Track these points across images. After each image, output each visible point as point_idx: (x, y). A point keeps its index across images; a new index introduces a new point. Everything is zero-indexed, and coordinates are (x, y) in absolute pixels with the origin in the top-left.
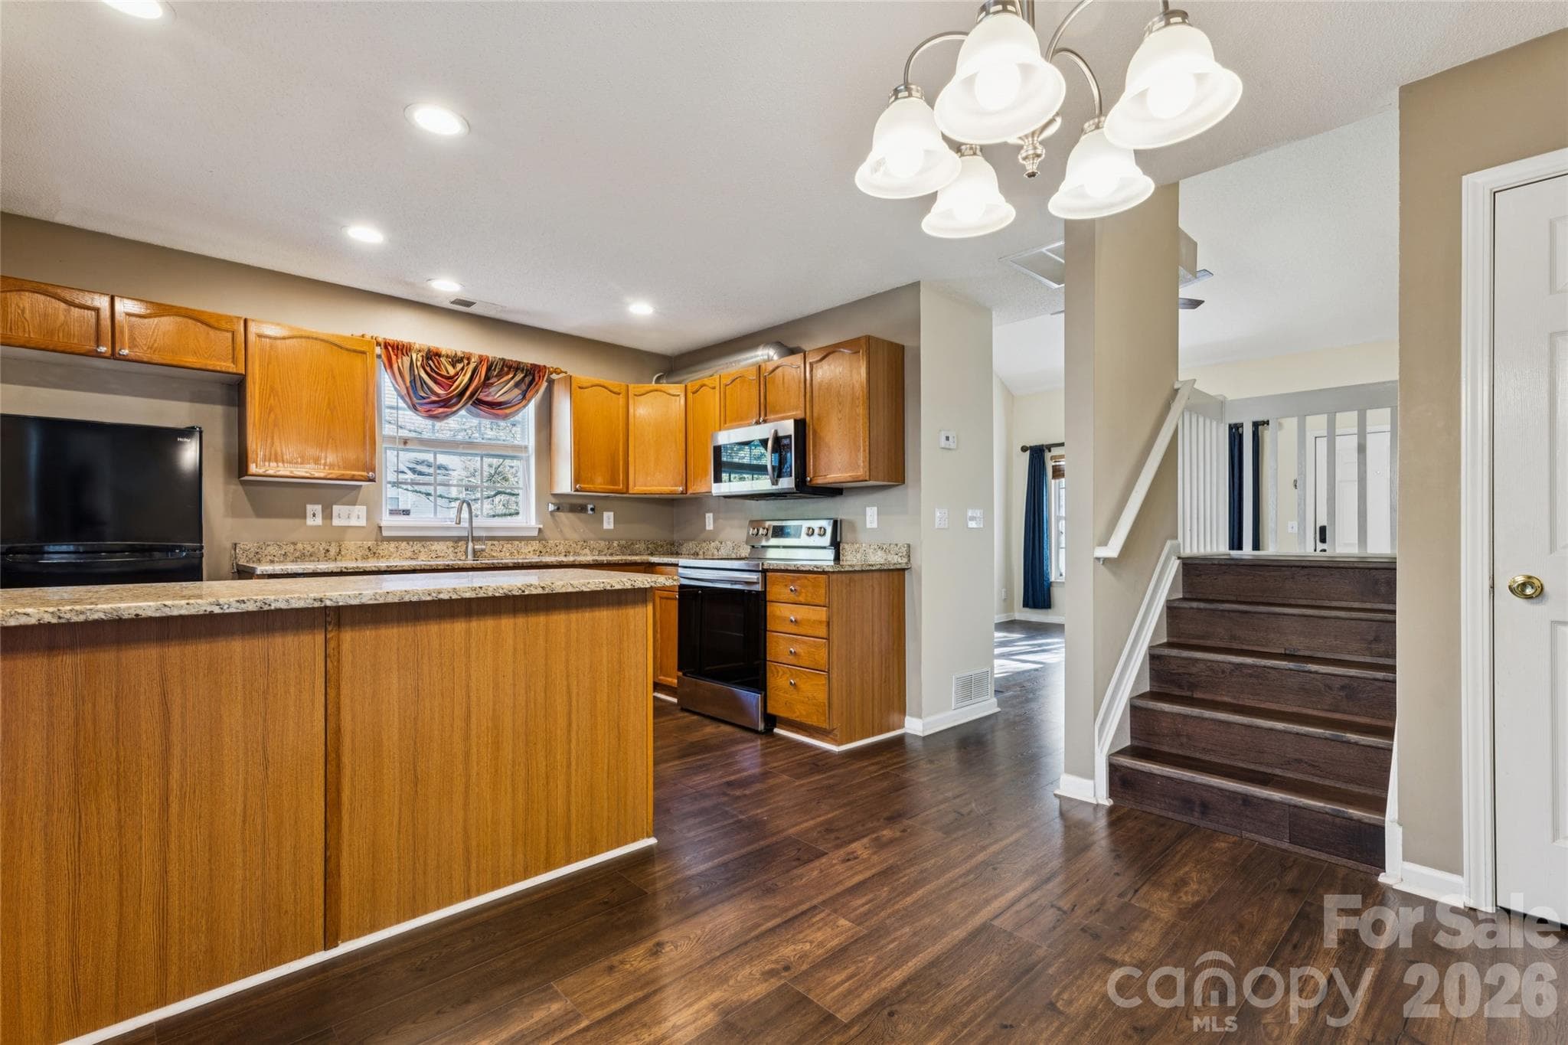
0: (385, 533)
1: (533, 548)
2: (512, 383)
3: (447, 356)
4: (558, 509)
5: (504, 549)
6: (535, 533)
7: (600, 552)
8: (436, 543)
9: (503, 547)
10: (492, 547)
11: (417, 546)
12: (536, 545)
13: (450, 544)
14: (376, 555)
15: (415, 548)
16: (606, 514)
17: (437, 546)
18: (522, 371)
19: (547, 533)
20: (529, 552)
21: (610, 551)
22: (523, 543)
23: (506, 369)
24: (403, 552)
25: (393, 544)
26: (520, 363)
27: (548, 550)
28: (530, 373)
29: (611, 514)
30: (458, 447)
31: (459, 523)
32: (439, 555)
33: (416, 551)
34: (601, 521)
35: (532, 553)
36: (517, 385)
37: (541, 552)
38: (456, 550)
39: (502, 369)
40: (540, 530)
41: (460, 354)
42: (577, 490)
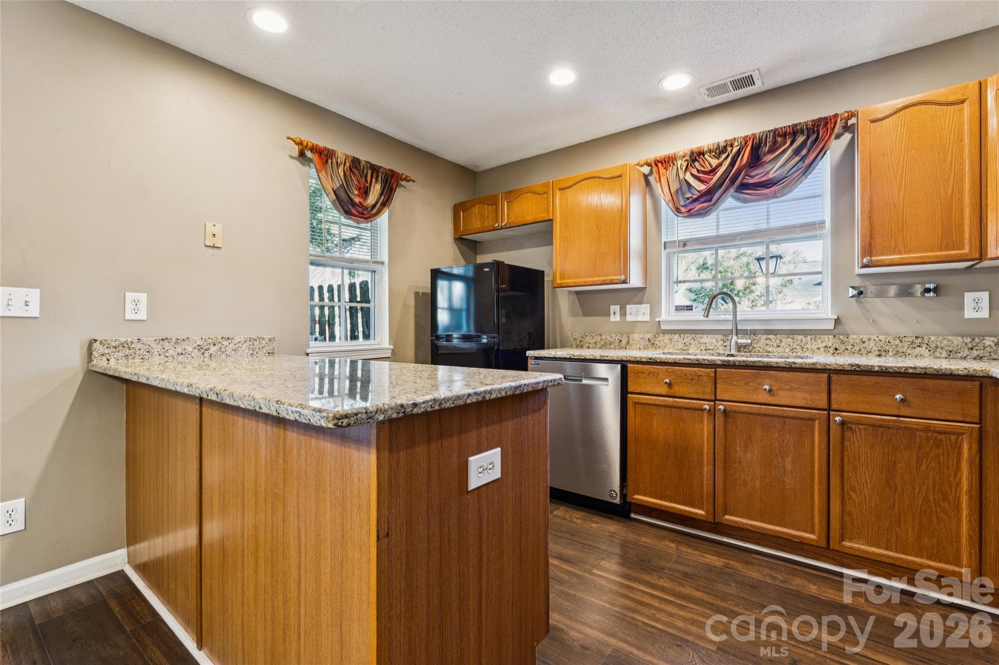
0: (663, 327)
1: (824, 345)
2: (789, 152)
3: (710, 151)
4: (861, 293)
5: (783, 344)
6: (830, 326)
7: (951, 354)
8: (705, 336)
9: (781, 341)
10: (767, 342)
11: (688, 338)
12: (829, 340)
13: (720, 337)
14: (654, 346)
15: (686, 340)
16: (969, 297)
17: (706, 339)
18: (802, 132)
19: (849, 325)
20: (819, 348)
21: (975, 353)
22: (809, 338)
23: (779, 139)
24: (675, 343)
25: (667, 337)
26: (796, 125)
27: (849, 348)
28: (814, 132)
29: (985, 295)
31: (707, 316)
32: (709, 347)
33: (687, 344)
34: (961, 307)
35: (822, 350)
36: (797, 152)
37: (836, 349)
38: (725, 344)
39: (775, 142)
40: (837, 321)
41: (722, 144)
42: (865, 266)
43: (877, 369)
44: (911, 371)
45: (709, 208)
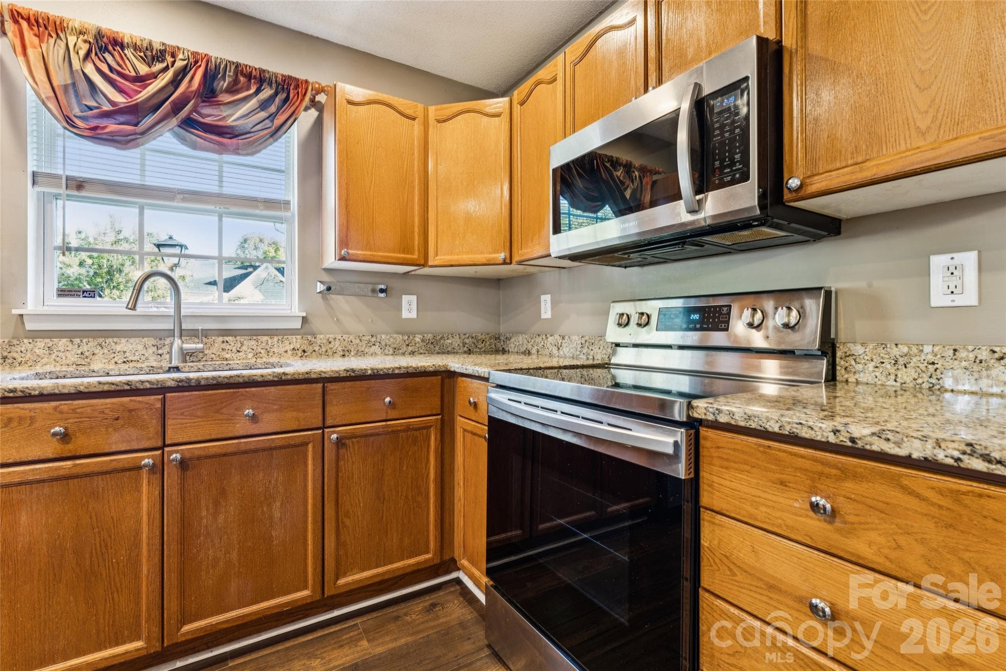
0: (29, 326)
1: (292, 347)
2: (253, 103)
3: (136, 48)
4: (329, 289)
5: (244, 348)
6: (298, 325)
7: (396, 351)
8: (123, 340)
9: (242, 344)
10: (224, 346)
11: (88, 346)
12: (297, 342)
13: (151, 341)
14: (8, 361)
15: (85, 348)
16: (405, 298)
17: (123, 345)
18: (270, 84)
19: (316, 324)
20: (286, 352)
21: (410, 349)
22: (276, 339)
23: (242, 79)
24: (60, 354)
25: (41, 343)
26: (264, 71)
27: (317, 349)
28: (283, 89)
29: (414, 298)
30: (172, 199)
31: (134, 308)
32: (130, 358)
33: (87, 354)
34: (399, 308)
35: (290, 352)
36: (264, 105)
37: (304, 351)
38: (160, 352)
39: (236, 81)
40: (305, 320)
41: (157, 46)
42: (343, 259)
43: (369, 372)
44: (397, 371)
45: (133, 137)
